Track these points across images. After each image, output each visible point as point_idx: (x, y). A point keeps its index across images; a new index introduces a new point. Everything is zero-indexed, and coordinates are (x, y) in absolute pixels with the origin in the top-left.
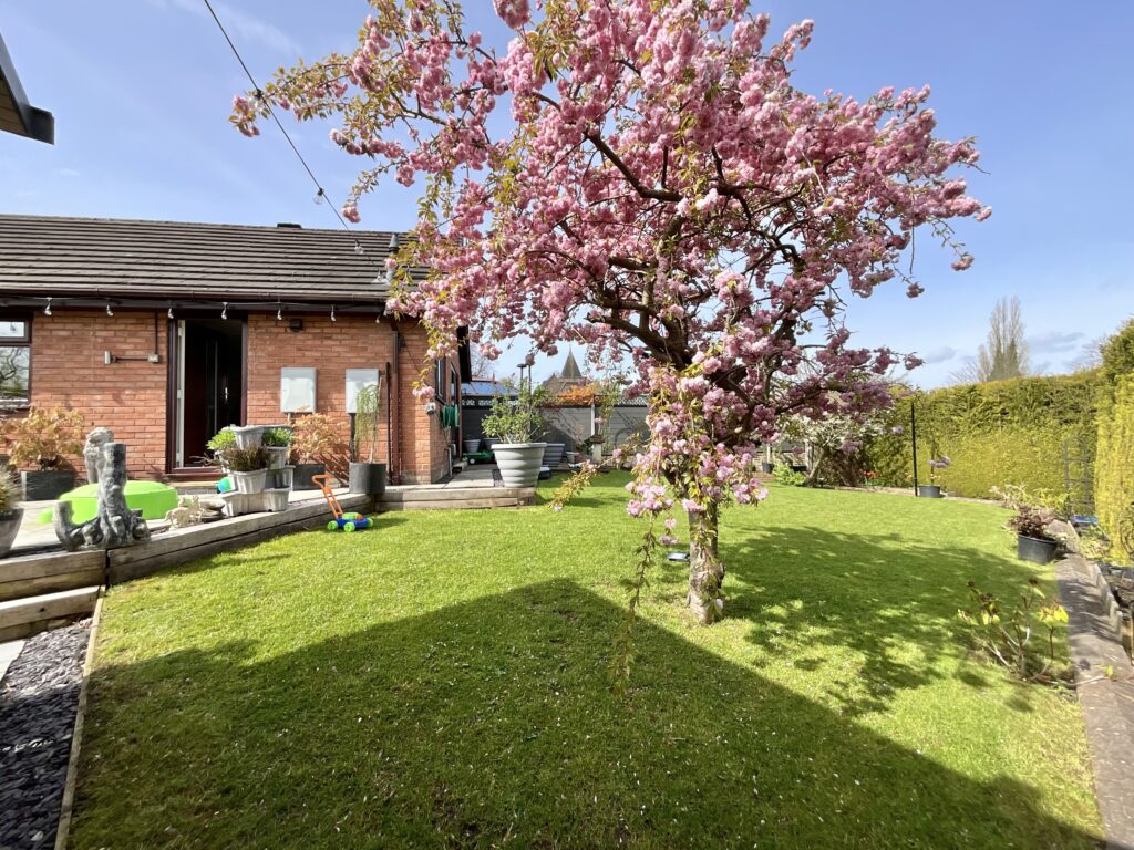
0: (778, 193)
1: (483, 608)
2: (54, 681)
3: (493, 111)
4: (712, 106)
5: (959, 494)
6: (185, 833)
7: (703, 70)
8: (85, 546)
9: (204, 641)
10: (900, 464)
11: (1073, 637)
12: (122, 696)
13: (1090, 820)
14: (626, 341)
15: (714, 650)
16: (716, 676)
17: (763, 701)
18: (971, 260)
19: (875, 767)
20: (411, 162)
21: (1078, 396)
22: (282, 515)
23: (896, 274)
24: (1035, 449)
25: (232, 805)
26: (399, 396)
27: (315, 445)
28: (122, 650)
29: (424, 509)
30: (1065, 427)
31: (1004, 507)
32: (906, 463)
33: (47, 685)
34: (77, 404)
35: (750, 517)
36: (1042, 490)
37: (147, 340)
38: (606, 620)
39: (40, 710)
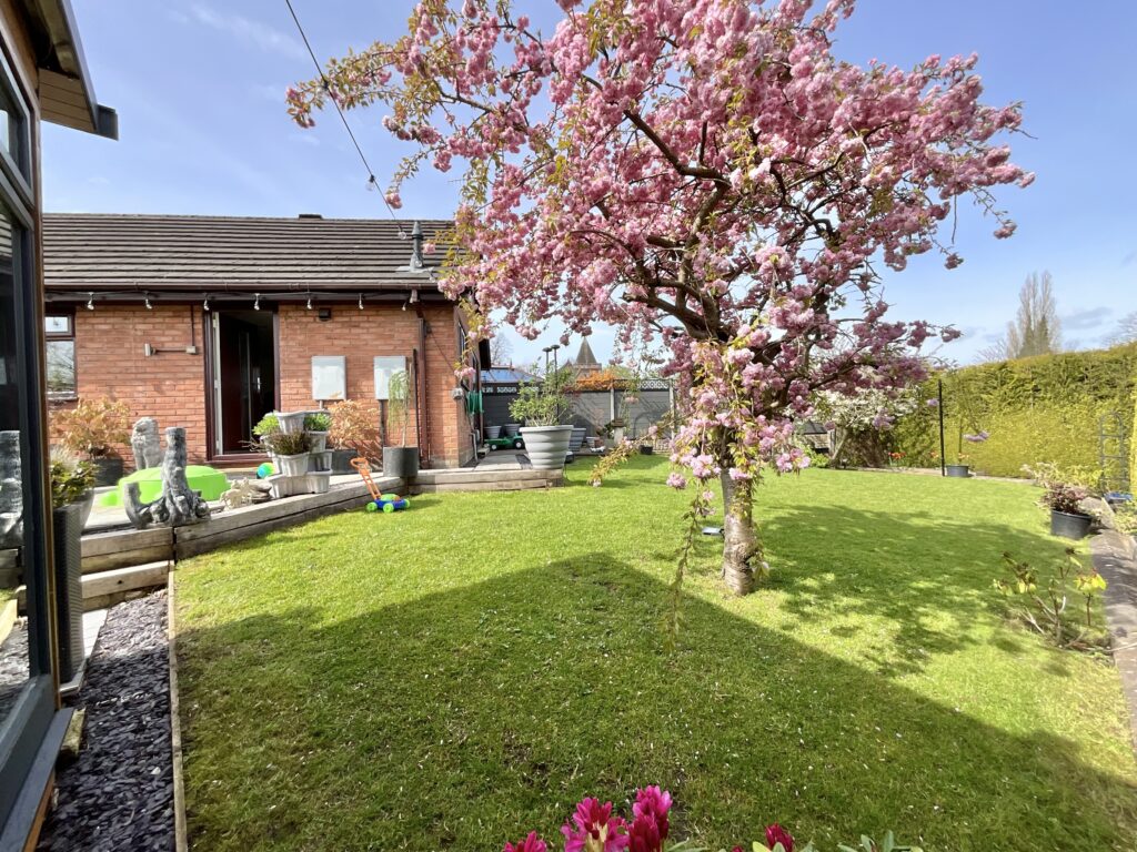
0: (813, 167)
1: (526, 580)
2: (142, 644)
3: (540, 93)
4: (762, 80)
5: (988, 473)
6: (285, 770)
7: (756, 44)
8: (154, 524)
9: (274, 608)
10: (925, 444)
11: (1109, 607)
12: (208, 655)
13: (1129, 771)
14: (656, 321)
15: (751, 618)
16: (755, 642)
17: (802, 664)
18: (1014, 228)
19: (916, 723)
20: (449, 148)
21: (1114, 371)
22: (325, 497)
23: (934, 245)
24: (1068, 426)
25: (323, 746)
26: (426, 383)
27: (347, 431)
28: (201, 616)
29: (456, 491)
30: (1100, 403)
31: (1034, 485)
32: (932, 443)
33: (136, 647)
34: (121, 395)
35: (776, 496)
36: (1075, 467)
37: (185, 332)
38: (645, 591)
39: (135, 668)
